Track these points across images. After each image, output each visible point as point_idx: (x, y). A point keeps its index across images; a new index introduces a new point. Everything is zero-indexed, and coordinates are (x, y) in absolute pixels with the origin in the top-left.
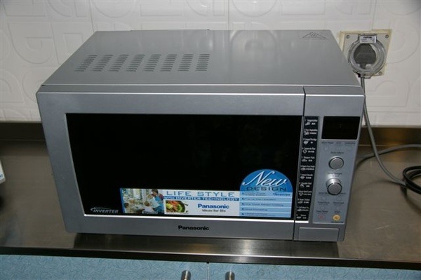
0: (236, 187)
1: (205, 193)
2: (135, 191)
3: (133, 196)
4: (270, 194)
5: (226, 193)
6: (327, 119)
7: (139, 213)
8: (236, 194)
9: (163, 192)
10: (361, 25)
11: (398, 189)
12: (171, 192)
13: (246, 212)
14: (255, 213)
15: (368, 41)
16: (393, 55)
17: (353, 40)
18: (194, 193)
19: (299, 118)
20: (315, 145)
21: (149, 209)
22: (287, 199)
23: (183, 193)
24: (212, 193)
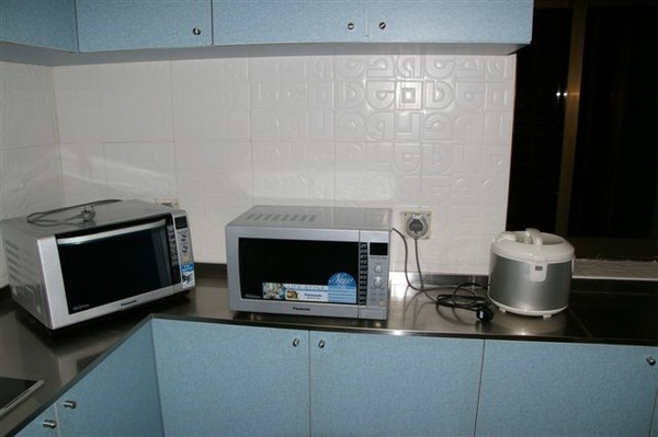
0: (325, 283)
1: (308, 286)
2: (271, 284)
3: (269, 287)
4: (344, 288)
5: (320, 287)
6: (371, 244)
7: (272, 299)
8: (326, 287)
9: (286, 285)
10: (415, 208)
11: (434, 306)
12: (290, 285)
13: (332, 300)
14: (335, 300)
15: (418, 217)
16: (434, 227)
17: (409, 216)
18: (303, 286)
19: (357, 243)
20: (366, 259)
21: (277, 296)
22: (353, 291)
23: (297, 286)
24: (313, 287)
